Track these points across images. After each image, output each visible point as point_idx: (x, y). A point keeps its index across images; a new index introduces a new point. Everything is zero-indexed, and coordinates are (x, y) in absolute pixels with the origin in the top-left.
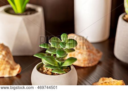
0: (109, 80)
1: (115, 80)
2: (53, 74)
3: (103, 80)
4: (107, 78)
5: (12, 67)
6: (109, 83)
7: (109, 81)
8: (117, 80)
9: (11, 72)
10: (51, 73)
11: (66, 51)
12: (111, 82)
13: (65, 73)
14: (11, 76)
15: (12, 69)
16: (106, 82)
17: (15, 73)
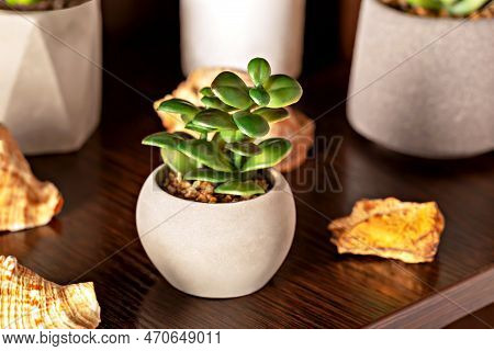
0: (388, 206)
1: (407, 205)
2: (220, 199)
3: (367, 208)
4: (379, 201)
5: (32, 196)
6: (389, 215)
7: (387, 210)
8: (415, 205)
9: (32, 211)
10: (214, 194)
11: (265, 117)
12: (395, 212)
13: (262, 191)
14: (31, 225)
15: (35, 200)
16: (378, 216)
17: (44, 214)
